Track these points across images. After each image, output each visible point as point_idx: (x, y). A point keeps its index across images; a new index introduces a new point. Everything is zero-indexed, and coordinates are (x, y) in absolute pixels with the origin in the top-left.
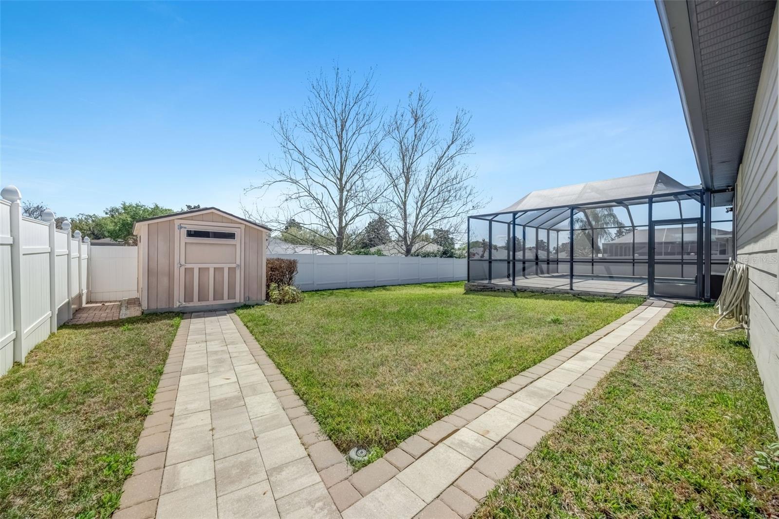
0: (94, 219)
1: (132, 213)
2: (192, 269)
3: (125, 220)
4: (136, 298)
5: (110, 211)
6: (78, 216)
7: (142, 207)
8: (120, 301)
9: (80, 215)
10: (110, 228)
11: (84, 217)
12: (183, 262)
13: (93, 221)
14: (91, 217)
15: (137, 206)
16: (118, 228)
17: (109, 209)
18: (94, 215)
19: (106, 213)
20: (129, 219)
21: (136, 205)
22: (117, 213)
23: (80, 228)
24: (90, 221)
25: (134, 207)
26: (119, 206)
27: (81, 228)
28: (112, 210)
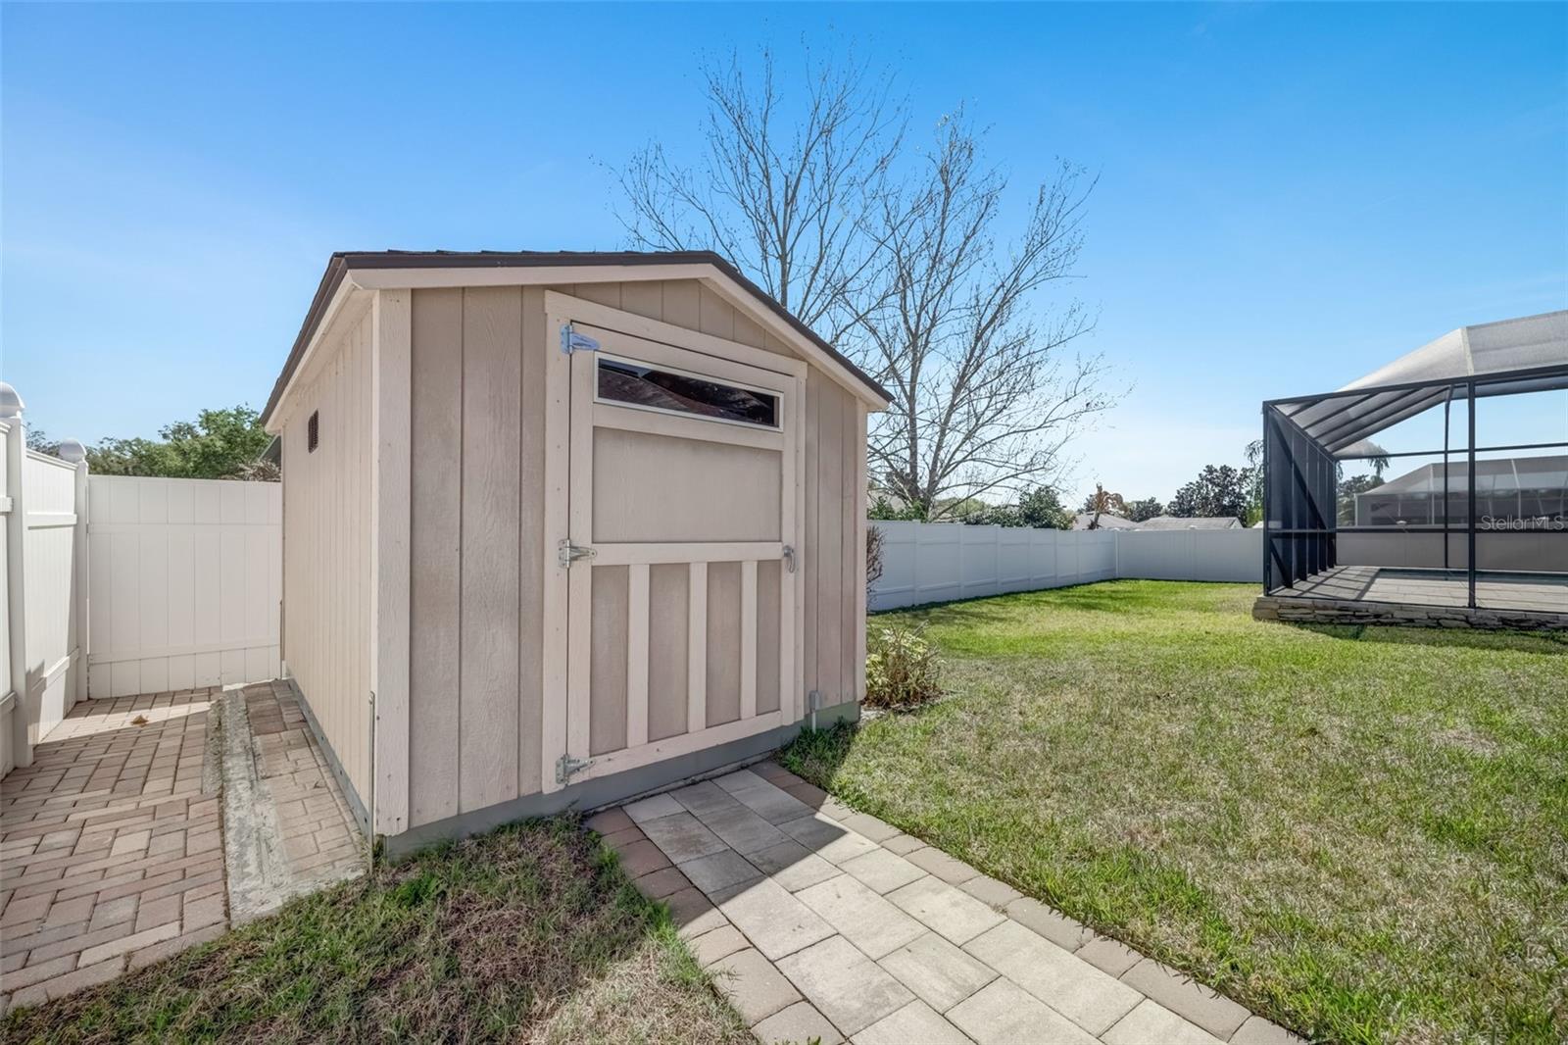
0: (135, 448)
1: (226, 430)
2: (622, 572)
3: (208, 446)
4: (277, 683)
5: (174, 432)
6: (102, 443)
7: (250, 416)
8: (209, 692)
9: (105, 441)
10: (172, 464)
11: (115, 444)
12: (582, 538)
13: (134, 453)
14: (130, 444)
15: (240, 412)
16: (192, 464)
17: (172, 427)
18: (138, 440)
19: (165, 436)
20: (219, 443)
21: (237, 410)
22: (189, 437)
23: (103, 467)
24: (128, 456)
25: (230, 415)
26: (193, 418)
27: (107, 467)
28: (179, 430)
